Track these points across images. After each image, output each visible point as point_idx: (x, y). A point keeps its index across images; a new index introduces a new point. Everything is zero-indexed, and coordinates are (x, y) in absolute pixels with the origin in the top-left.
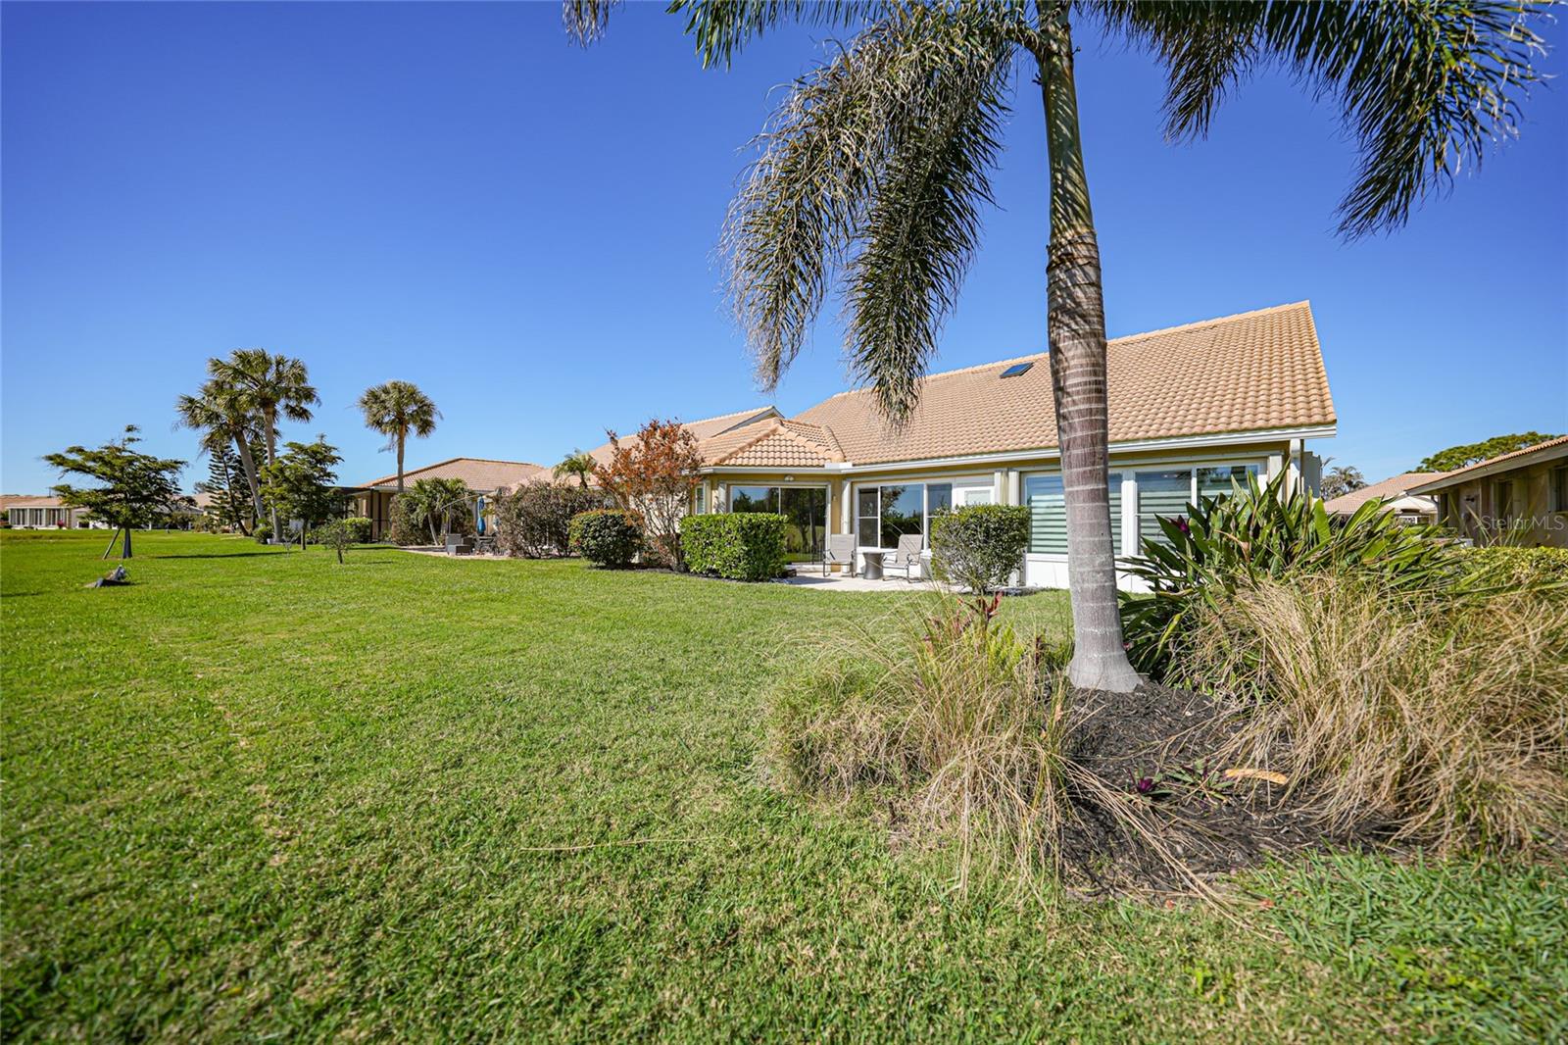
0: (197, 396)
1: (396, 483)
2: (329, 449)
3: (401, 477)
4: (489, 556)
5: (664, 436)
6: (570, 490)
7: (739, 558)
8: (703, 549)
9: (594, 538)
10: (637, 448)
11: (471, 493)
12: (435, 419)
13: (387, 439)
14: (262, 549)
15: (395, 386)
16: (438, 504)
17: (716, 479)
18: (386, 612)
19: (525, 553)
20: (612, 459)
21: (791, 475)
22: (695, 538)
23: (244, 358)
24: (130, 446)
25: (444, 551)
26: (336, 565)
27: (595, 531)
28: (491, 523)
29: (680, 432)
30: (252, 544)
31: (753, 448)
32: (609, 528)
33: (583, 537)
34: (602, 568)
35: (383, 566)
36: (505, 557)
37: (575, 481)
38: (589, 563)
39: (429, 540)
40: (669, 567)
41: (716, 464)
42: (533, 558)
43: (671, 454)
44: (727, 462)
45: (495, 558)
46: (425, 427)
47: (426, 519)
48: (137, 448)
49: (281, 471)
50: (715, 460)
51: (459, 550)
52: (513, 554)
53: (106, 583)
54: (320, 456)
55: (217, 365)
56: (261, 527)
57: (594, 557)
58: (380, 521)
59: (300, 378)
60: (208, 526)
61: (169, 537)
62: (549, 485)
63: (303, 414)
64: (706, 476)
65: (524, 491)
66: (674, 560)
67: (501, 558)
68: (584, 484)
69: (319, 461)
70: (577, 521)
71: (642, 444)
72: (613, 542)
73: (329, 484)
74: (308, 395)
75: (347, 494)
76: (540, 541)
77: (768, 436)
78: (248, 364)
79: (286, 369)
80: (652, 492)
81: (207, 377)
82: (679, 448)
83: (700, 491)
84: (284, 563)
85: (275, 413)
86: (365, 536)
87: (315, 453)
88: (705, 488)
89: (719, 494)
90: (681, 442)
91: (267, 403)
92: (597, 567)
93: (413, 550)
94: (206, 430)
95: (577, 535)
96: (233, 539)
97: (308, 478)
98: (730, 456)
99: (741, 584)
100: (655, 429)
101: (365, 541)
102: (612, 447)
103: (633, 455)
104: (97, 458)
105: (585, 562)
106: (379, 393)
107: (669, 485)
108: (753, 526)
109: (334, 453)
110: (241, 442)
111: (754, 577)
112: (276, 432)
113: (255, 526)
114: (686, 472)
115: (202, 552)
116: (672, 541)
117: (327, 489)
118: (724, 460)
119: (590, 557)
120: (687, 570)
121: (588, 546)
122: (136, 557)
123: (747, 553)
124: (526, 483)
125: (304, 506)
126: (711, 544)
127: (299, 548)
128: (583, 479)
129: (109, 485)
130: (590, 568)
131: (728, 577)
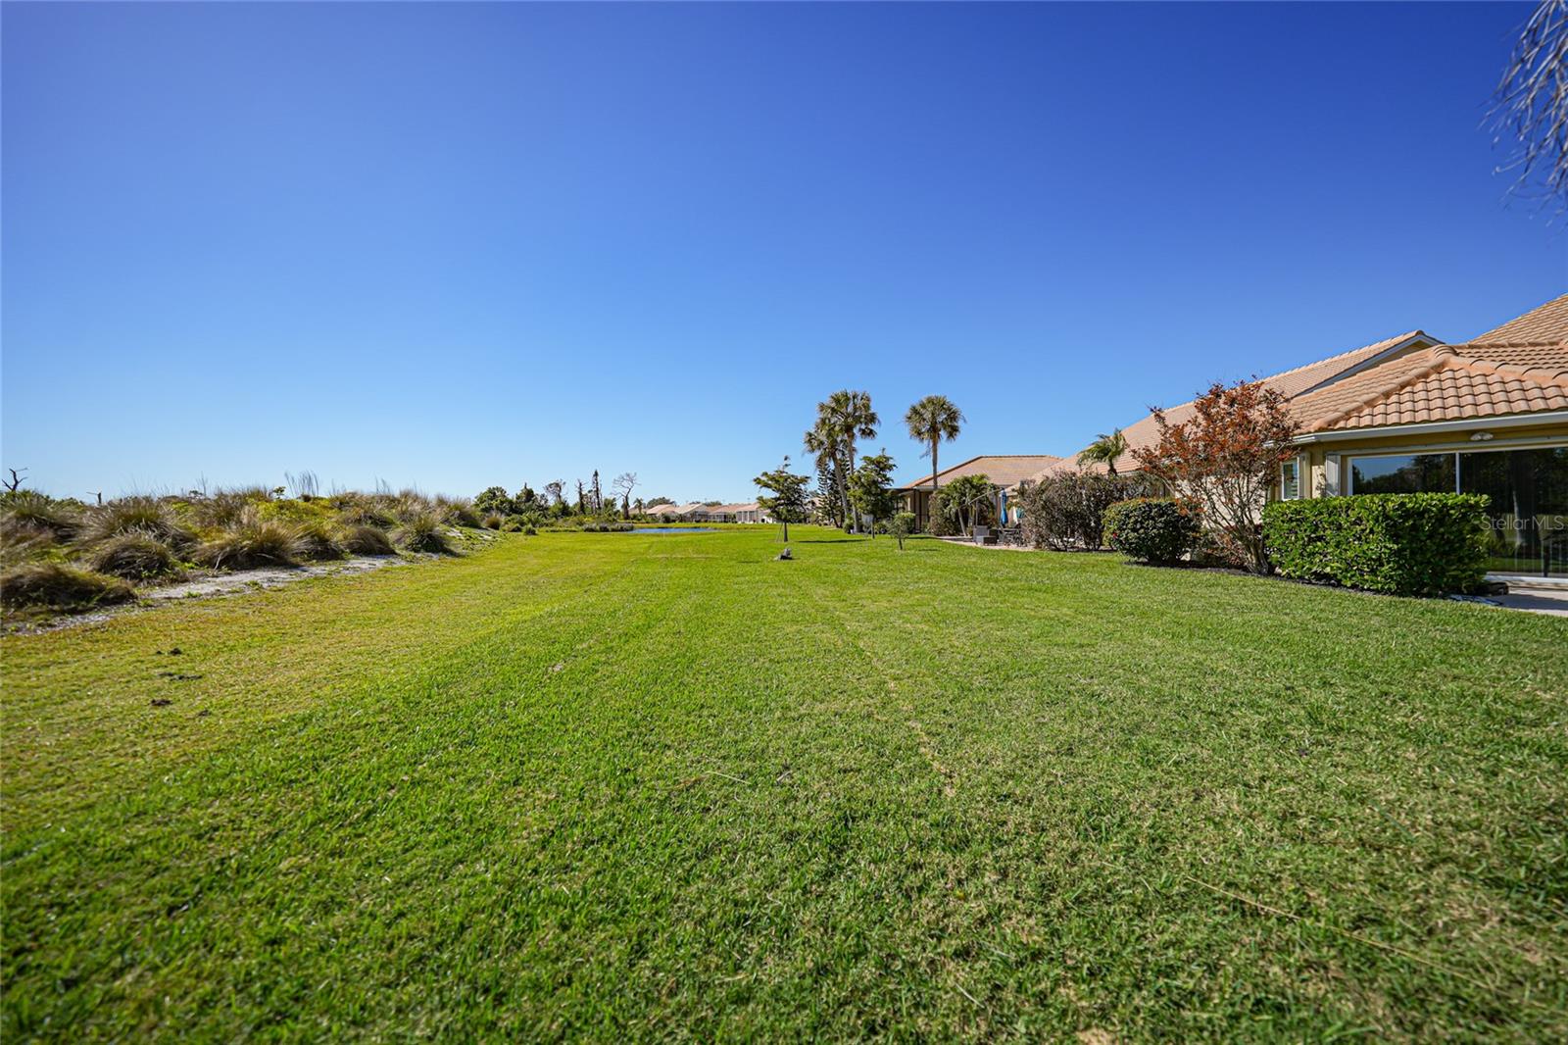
0: (812, 431)
1: (931, 483)
2: (888, 459)
3: (935, 477)
4: (1013, 547)
5: (1232, 402)
6: (1097, 479)
7: (1379, 559)
8: (1304, 546)
9: (1134, 530)
10: (1194, 422)
11: (994, 487)
12: (960, 423)
13: (925, 445)
14: (848, 537)
15: (930, 401)
16: (968, 500)
17: (1317, 451)
18: (949, 592)
19: (1051, 545)
20: (1159, 439)
21: (1485, 431)
22: (1290, 531)
23: (837, 401)
24: (786, 470)
25: (972, 543)
26: (898, 551)
27: (1136, 522)
28: (1014, 515)
29: (1262, 392)
30: (842, 534)
31: (1394, 398)
32: (1153, 518)
33: (1121, 529)
34: (1144, 564)
35: (931, 553)
36: (1030, 548)
37: (1102, 468)
38: (1128, 558)
39: (958, 531)
40: (1246, 570)
41: (1321, 429)
42: (1059, 550)
43: (1245, 424)
44: (1341, 424)
45: (1020, 549)
46: (953, 431)
47: (957, 514)
48: (790, 471)
49: (860, 478)
50: (1316, 424)
51: (987, 541)
52: (1038, 545)
53: (783, 558)
54: (882, 465)
55: (822, 407)
56: (847, 521)
57: (1133, 550)
58: (921, 515)
59: (867, 407)
60: (817, 521)
61: (799, 529)
62: (1074, 474)
63: (871, 433)
64: (1304, 447)
65: (1048, 483)
66: (1251, 559)
67: (1026, 549)
68: (1112, 470)
69: (882, 469)
70: (1112, 512)
71: (1200, 416)
72: (1159, 535)
73: (888, 487)
74: (872, 418)
75: (899, 494)
76: (1066, 533)
77: (1426, 375)
78: (840, 401)
79: (859, 402)
80: (1215, 474)
81: (817, 417)
82: (1258, 414)
83: (1289, 470)
84: (865, 548)
85: (853, 435)
86: (912, 528)
87: (879, 462)
88: (1299, 465)
89: (1328, 472)
90: (1263, 407)
91: (848, 429)
92: (1137, 563)
93: (947, 539)
94: (818, 453)
95: (1113, 527)
96: (830, 530)
97: (875, 482)
98: (1347, 415)
99: (1387, 598)
100: (1218, 396)
101: (911, 532)
102: (1158, 426)
103: (1187, 430)
104: (773, 479)
105: (1121, 557)
106: (918, 408)
107: (1243, 462)
108: (1407, 514)
109: (891, 462)
110: (835, 459)
111: (1410, 587)
112: (854, 450)
113: (843, 521)
114: (1270, 444)
115: (818, 539)
116: (1250, 536)
117: (887, 491)
118: (1336, 421)
119: (1129, 552)
120: (1271, 573)
121: (1126, 539)
122: (790, 541)
123: (1398, 553)
124: (1051, 475)
125: (873, 505)
126: (1320, 539)
127: (871, 537)
128: (1112, 465)
129: (778, 495)
130: (1129, 563)
131: (1354, 587)
